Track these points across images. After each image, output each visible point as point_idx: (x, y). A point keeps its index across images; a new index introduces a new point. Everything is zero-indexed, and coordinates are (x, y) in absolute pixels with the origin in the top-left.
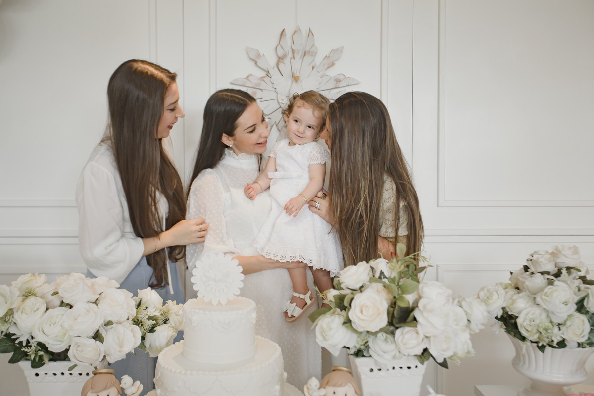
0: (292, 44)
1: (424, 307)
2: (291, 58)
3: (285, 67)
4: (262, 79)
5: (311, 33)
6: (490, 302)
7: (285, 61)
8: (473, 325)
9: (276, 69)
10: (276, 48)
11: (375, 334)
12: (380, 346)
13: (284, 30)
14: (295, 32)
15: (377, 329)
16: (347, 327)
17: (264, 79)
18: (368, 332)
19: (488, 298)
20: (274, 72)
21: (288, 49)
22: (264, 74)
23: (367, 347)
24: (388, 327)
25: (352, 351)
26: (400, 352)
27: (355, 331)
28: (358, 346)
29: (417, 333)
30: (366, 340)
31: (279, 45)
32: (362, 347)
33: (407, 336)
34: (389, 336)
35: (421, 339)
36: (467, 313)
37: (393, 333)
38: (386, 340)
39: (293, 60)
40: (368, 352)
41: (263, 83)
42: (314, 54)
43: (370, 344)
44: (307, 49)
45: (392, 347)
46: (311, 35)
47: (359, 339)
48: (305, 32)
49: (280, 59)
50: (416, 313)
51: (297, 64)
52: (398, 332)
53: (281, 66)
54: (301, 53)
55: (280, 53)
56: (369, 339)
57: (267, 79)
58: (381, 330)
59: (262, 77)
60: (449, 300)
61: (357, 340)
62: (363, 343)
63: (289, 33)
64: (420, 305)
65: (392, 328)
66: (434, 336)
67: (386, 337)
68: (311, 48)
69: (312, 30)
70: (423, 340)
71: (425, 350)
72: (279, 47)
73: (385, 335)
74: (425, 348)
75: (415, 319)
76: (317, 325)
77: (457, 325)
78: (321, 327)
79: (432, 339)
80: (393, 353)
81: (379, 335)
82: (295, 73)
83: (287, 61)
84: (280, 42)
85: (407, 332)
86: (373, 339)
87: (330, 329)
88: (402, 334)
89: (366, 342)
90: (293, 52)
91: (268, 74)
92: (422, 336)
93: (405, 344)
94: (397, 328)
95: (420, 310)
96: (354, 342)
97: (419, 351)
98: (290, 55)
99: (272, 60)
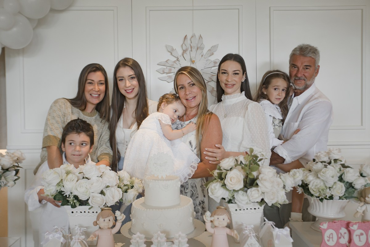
0: (191, 43)
1: (262, 178)
2: (190, 51)
3: (187, 56)
4: (174, 62)
5: (201, 37)
6: (295, 177)
7: (187, 52)
8: (287, 188)
9: (182, 56)
10: (182, 45)
11: (237, 191)
12: (240, 197)
13: (186, 35)
14: (192, 37)
15: (238, 189)
16: (223, 188)
17: (176, 62)
18: (234, 190)
19: (294, 176)
20: (181, 58)
21: (188, 46)
22: (175, 59)
23: (234, 198)
24: (244, 188)
25: (227, 200)
26: (250, 201)
27: (227, 190)
28: (230, 198)
29: (258, 191)
30: (233, 195)
31: (184, 44)
32: (232, 198)
33: (253, 192)
34: (245, 193)
35: (260, 194)
36: (283, 182)
37: (246, 192)
38: (243, 195)
39: (191, 51)
40: (234, 201)
41: (175, 64)
42: (202, 49)
43: (235, 196)
44: (199, 46)
45: (246, 198)
46: (201, 38)
47: (230, 194)
48: (197, 37)
49: (184, 51)
50: (258, 181)
51: (193, 54)
52: (249, 191)
53: (185, 55)
54: (195, 48)
55: (184, 48)
56: (235, 194)
57: (177, 62)
58: (241, 189)
59: (175, 61)
60: (275, 175)
61: (229, 195)
62: (231, 196)
63: (189, 37)
64: (260, 177)
65: (246, 189)
66: (267, 193)
67: (243, 193)
68: (201, 45)
69: (201, 35)
70: (261, 194)
71: (262, 200)
72: (184, 45)
73: (242, 192)
74: (262, 198)
75: (257, 184)
76: (209, 187)
77: (278, 187)
78: (211, 188)
79: (265, 194)
80: (247, 201)
81: (240, 192)
82: (192, 59)
83: (188, 52)
84: (184, 42)
85: (254, 190)
86: (237, 194)
87: (215, 189)
88: (251, 191)
89: (233, 196)
90: (191, 48)
91: (178, 60)
92: (260, 193)
93: (252, 196)
94: (248, 189)
95: (260, 180)
96: (227, 196)
97: (259, 200)
98: (190, 49)
99: (180, 52)
